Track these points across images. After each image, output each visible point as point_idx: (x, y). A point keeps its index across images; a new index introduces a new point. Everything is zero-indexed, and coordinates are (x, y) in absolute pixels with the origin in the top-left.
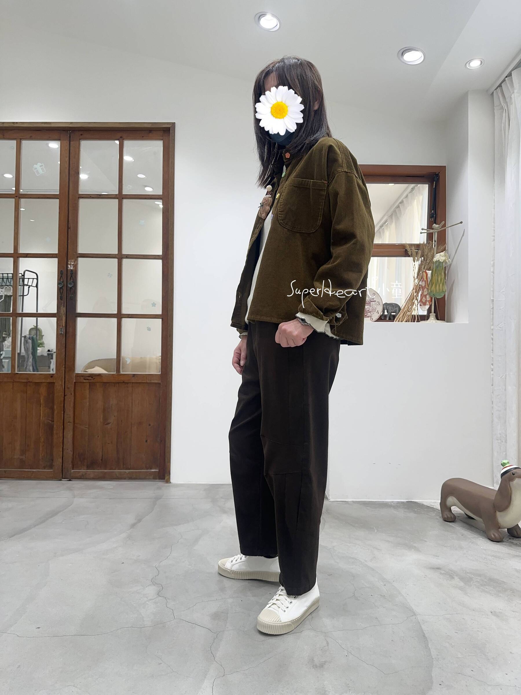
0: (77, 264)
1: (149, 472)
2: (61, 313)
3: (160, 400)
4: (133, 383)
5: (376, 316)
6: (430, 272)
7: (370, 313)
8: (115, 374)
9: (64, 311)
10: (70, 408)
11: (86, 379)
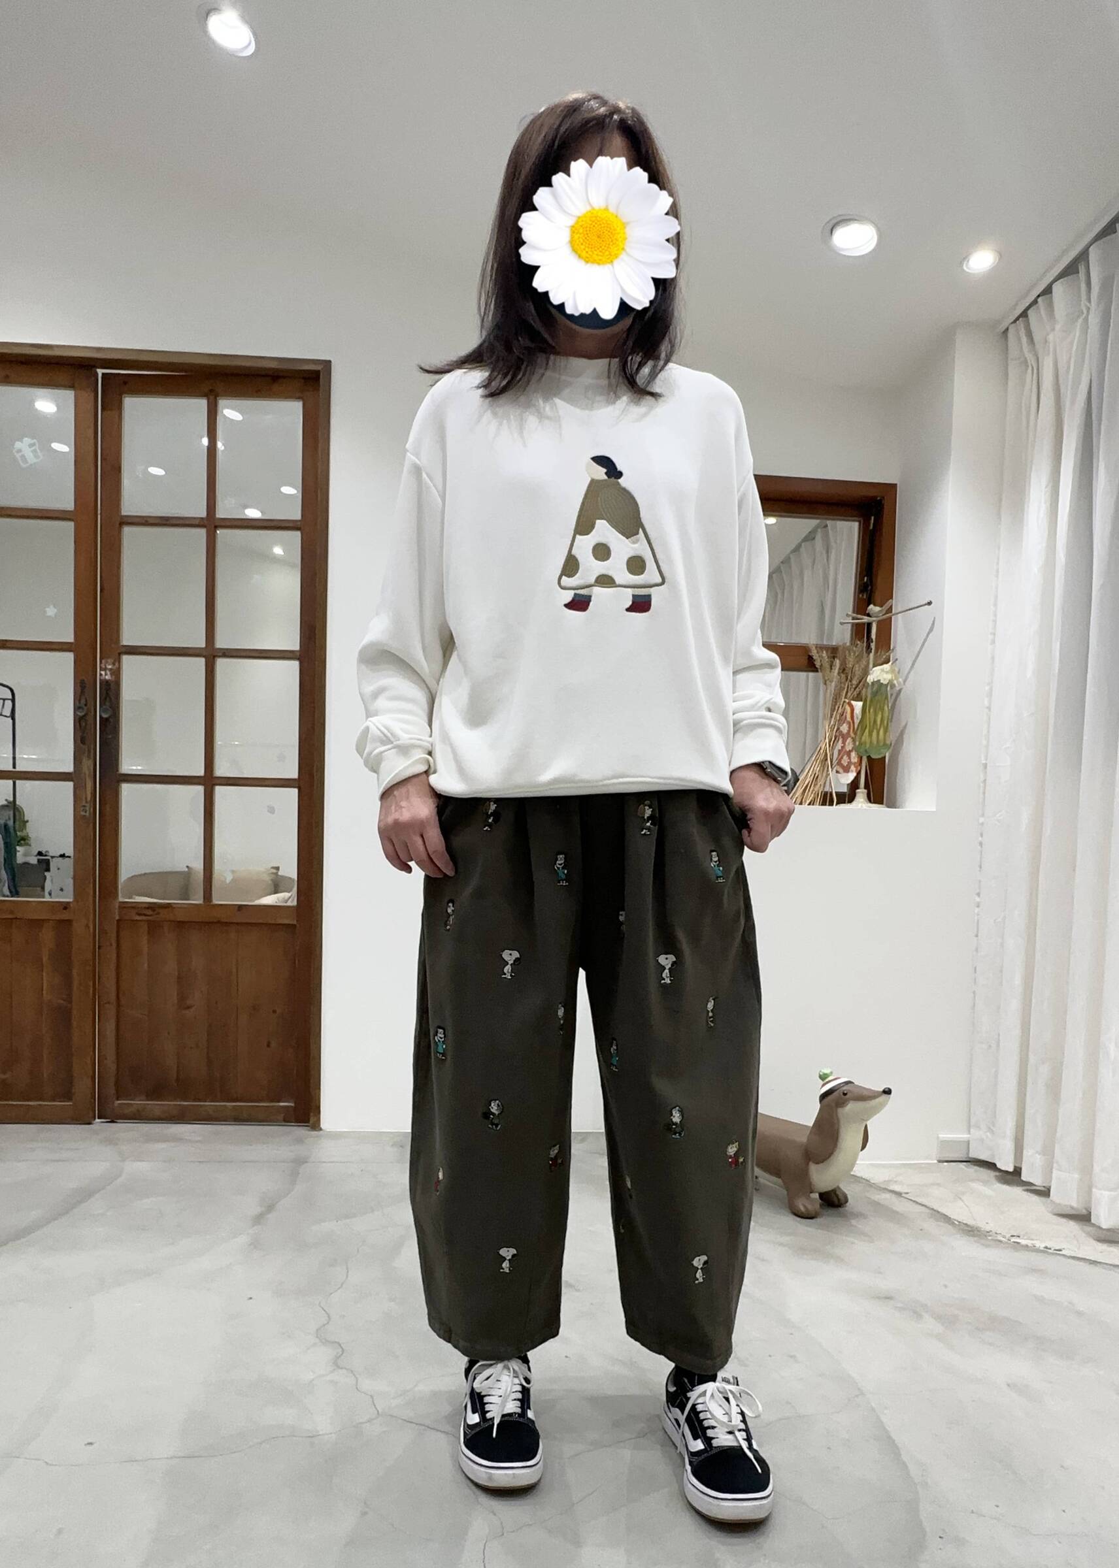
0: (119, 669)
1: (277, 1107)
2: (83, 771)
3: (295, 960)
4: (238, 924)
6: (861, 703)
8: (200, 904)
9: (89, 769)
10: (108, 974)
11: (142, 913)
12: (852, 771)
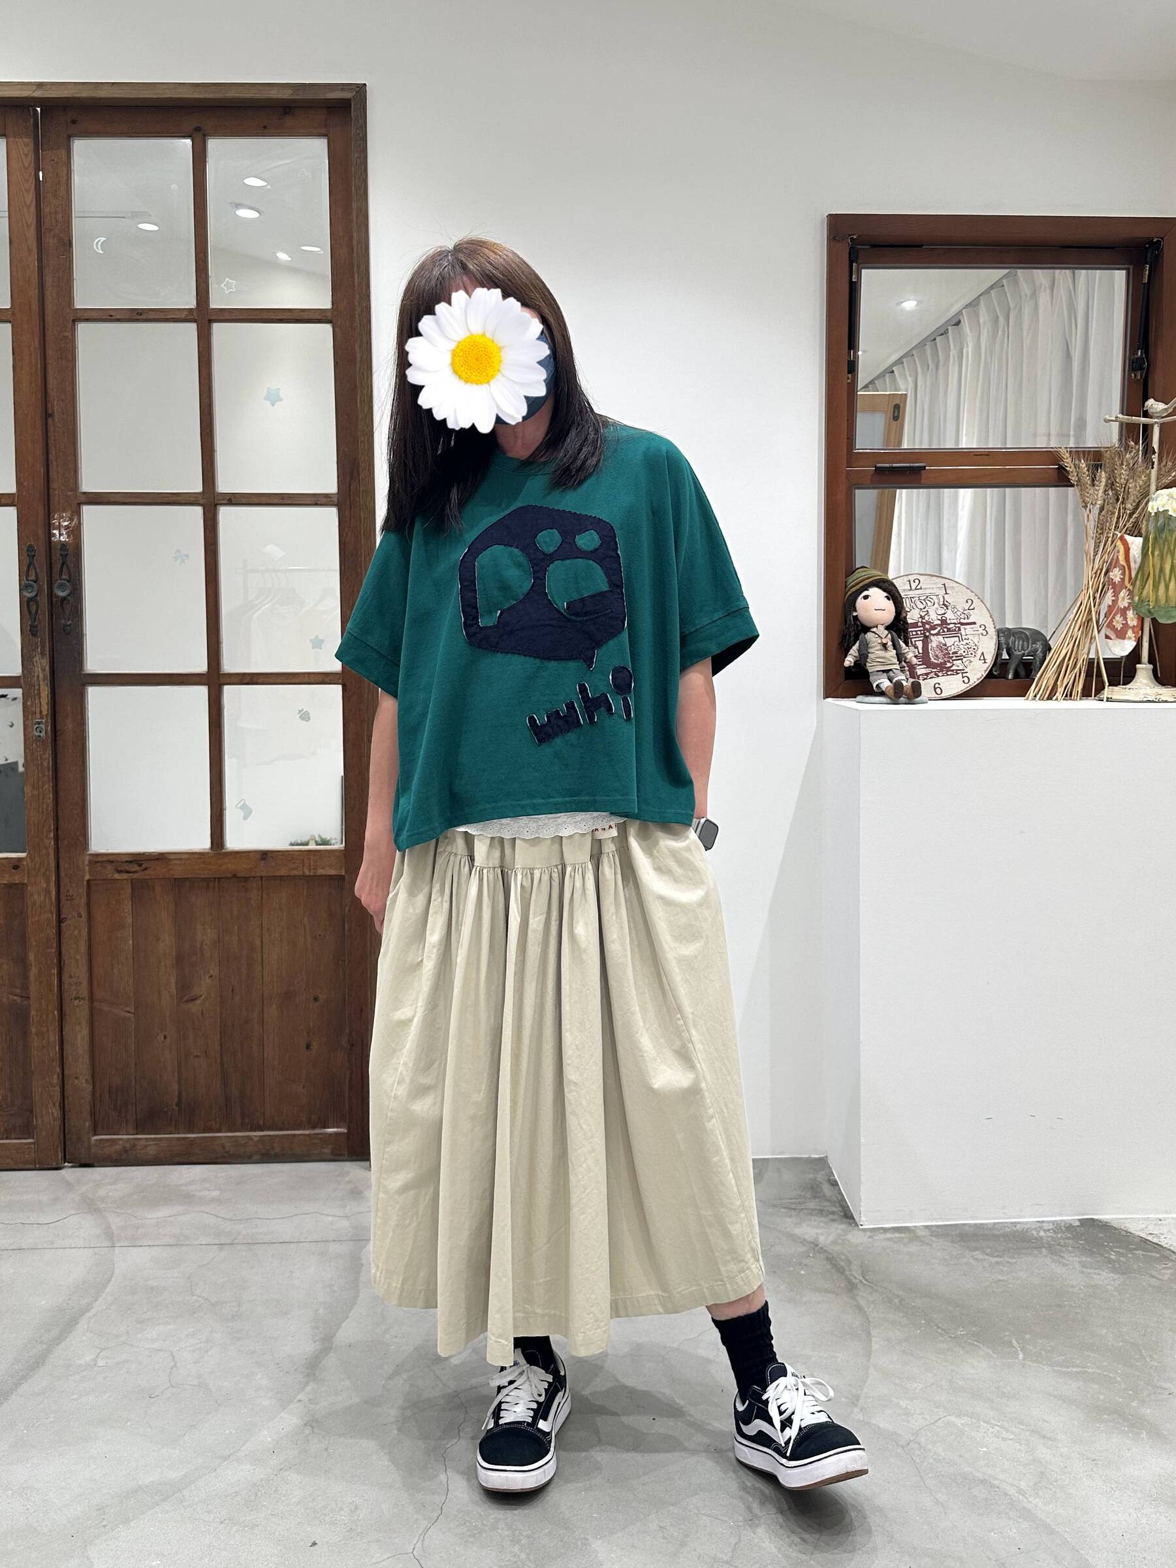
0: (79, 526)
1: (320, 1136)
2: (36, 674)
3: (344, 926)
4: (262, 877)
5: (977, 671)
6: (1139, 540)
7: (960, 661)
8: (207, 853)
9: (44, 670)
10: (78, 957)
11: (123, 869)
12: (1130, 638)
